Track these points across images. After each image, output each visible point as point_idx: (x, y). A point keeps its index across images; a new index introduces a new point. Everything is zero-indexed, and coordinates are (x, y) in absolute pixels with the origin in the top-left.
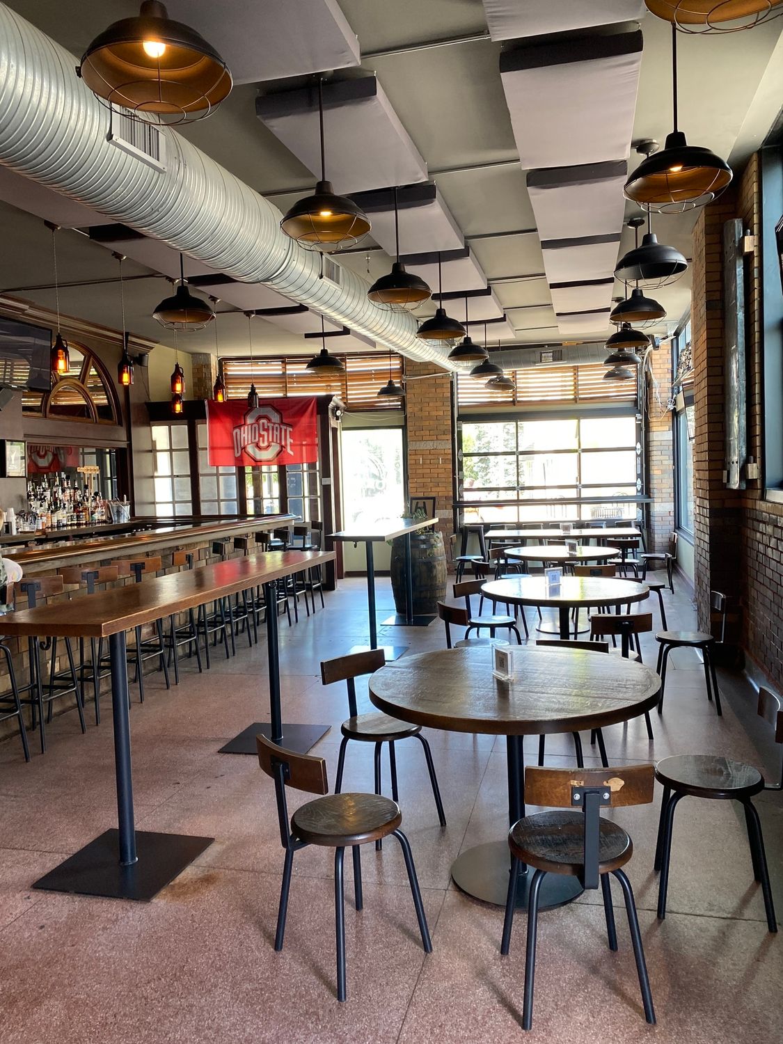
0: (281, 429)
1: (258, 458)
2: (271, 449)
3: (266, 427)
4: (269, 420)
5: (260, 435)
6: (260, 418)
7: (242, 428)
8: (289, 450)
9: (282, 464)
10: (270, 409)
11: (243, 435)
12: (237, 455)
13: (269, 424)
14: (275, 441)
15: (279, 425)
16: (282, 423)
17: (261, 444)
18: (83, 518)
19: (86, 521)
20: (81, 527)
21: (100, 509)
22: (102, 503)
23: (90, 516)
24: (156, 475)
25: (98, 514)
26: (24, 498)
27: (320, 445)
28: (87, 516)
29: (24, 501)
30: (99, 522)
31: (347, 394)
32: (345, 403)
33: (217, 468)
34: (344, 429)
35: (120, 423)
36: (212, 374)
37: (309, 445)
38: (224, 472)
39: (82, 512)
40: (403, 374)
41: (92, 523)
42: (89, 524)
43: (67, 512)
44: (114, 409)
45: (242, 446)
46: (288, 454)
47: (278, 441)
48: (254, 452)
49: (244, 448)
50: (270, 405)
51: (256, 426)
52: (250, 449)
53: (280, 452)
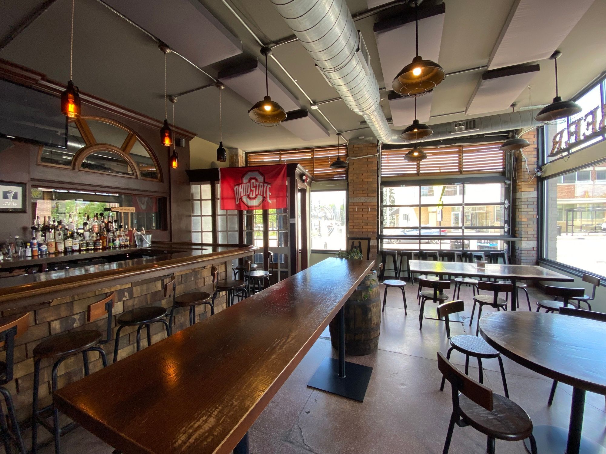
0: (264, 186)
1: (249, 205)
2: (256, 199)
3: (255, 185)
4: (257, 181)
5: (251, 190)
6: (251, 179)
7: (240, 186)
8: (268, 200)
9: (264, 209)
10: (257, 173)
11: (240, 190)
12: (237, 203)
13: (257, 183)
14: (260, 194)
15: (263, 183)
16: (265, 182)
17: (251, 196)
18: (99, 244)
19: (103, 247)
20: (99, 251)
21: (123, 237)
22: (127, 233)
23: (111, 242)
24: (193, 215)
25: (121, 241)
26: (29, 230)
27: (289, 197)
28: (105, 243)
29: (27, 232)
30: (120, 247)
31: (314, 171)
32: (313, 176)
33: (227, 211)
34: (312, 191)
35: (162, 181)
36: (239, 160)
37: (281, 197)
38: (230, 213)
39: (99, 240)
40: (347, 157)
41: (113, 248)
42: (108, 248)
43: (82, 240)
44: (158, 172)
45: (240, 197)
46: (268, 202)
47: (262, 194)
48: (247, 201)
49: (241, 199)
50: (258, 170)
51: (249, 184)
52: (245, 199)
53: (263, 201)
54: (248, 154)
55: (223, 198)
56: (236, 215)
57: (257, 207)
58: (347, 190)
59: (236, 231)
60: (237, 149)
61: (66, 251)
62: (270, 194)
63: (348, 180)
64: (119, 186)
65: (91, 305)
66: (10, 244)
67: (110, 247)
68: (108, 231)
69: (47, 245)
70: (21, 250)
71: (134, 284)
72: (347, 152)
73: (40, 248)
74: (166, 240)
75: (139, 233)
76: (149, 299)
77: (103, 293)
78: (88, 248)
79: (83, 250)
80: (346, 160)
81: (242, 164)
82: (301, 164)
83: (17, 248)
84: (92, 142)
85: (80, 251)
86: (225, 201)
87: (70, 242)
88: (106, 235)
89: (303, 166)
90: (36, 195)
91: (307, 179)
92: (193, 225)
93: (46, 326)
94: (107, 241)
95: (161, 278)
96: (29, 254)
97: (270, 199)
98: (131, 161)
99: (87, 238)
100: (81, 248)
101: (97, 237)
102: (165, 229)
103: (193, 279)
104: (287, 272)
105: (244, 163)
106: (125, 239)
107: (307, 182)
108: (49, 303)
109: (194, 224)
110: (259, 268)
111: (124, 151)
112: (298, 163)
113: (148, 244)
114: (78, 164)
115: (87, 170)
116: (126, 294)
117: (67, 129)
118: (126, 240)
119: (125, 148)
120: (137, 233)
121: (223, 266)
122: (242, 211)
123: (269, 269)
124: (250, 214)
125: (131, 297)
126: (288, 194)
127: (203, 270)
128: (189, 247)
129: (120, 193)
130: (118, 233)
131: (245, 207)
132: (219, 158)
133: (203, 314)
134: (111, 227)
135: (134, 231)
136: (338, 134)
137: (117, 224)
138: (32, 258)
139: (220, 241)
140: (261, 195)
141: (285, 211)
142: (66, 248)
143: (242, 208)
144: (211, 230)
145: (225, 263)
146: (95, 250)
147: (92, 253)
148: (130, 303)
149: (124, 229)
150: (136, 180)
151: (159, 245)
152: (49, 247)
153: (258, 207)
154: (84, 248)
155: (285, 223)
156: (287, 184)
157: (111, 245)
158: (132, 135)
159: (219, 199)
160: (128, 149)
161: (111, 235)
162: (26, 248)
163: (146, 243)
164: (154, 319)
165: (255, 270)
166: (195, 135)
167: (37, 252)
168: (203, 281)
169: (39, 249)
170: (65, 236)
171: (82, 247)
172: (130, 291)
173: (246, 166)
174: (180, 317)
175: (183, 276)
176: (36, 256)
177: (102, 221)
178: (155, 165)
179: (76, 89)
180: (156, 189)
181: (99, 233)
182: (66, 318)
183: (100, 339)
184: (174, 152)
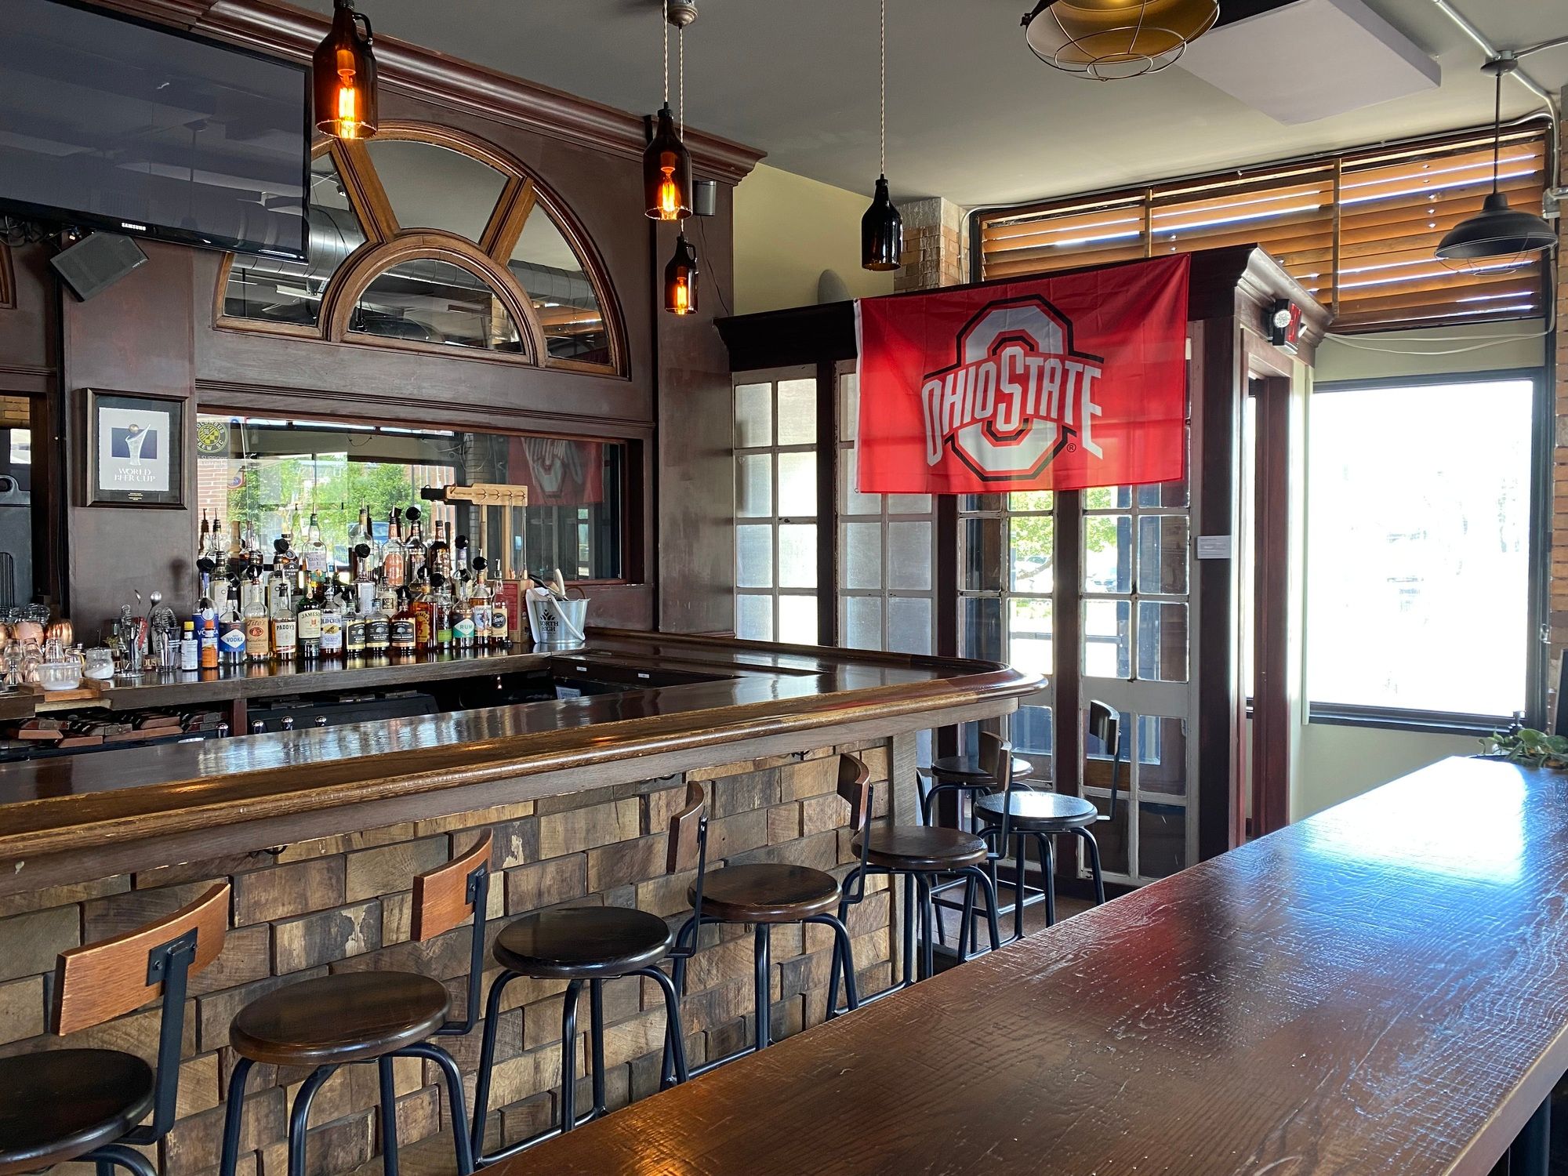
0: (1065, 373)
1: (990, 467)
2: (1026, 441)
3: (1020, 370)
4: (1031, 348)
5: (1002, 397)
6: (1003, 341)
7: (950, 378)
8: (1089, 442)
9: (1063, 487)
10: (1034, 311)
11: (949, 399)
12: (934, 459)
13: (1030, 360)
14: (1043, 412)
15: (1062, 359)
16: (1072, 352)
17: (1001, 426)
18: (406, 633)
19: (417, 643)
20: (404, 660)
21: (486, 606)
22: (499, 589)
23: (446, 625)
24: (740, 515)
25: (478, 622)
26: (190, 571)
27: (1198, 423)
28: (426, 629)
29: (186, 580)
30: (477, 646)
31: (1335, 279)
32: (1328, 306)
33: (884, 499)
34: (1320, 387)
35: (626, 371)
36: (943, 253)
37: (1157, 423)
38: (901, 510)
39: (407, 615)
40: (1548, 185)
41: (451, 648)
42: (433, 650)
43: (350, 616)
44: (612, 335)
45: (946, 431)
46: (1085, 451)
47: (1054, 415)
48: (980, 449)
49: (951, 439)
50: (1038, 297)
51: (991, 366)
52: (969, 441)
53: (1058, 448)
54: (981, 219)
55: (867, 442)
56: (922, 517)
57: (1029, 480)
58: (1543, 374)
59: (923, 594)
60: (932, 201)
61: (301, 659)
62: (1098, 411)
63: (1547, 317)
64: (472, 398)
65: (425, 878)
66: (136, 621)
67: (441, 646)
68: (437, 581)
69: (244, 628)
70: (166, 644)
71: (543, 807)
72: (1548, 158)
73: (224, 638)
74: (638, 627)
75: (542, 591)
76: (593, 873)
77: (442, 830)
78: (369, 645)
79: (353, 655)
80: (1538, 205)
81: (953, 271)
82: (1266, 246)
83: (155, 638)
84: (384, 226)
85: (343, 656)
86: (879, 450)
87: (314, 622)
88: (429, 599)
89: (1276, 258)
90: (212, 442)
91: (1296, 324)
92: (739, 561)
93: (261, 939)
94: (431, 624)
95: (642, 792)
96: (191, 662)
97: (1094, 436)
98: (516, 292)
99: (367, 608)
100: (349, 647)
101: (399, 604)
102: (635, 575)
103: (757, 802)
104: (1181, 810)
105: (966, 264)
106: (493, 615)
107: (1294, 339)
108: (276, 852)
109: (743, 558)
110: (1036, 782)
111: (489, 253)
112: (1255, 246)
113: (576, 637)
114: (342, 316)
115: (367, 337)
116: (516, 842)
117: (306, 184)
118: (497, 620)
119: (494, 240)
120: (534, 593)
121: (879, 754)
122: (954, 498)
123: (1082, 789)
124: (986, 514)
125: (533, 857)
126: (1195, 409)
127: (797, 766)
128: (721, 657)
129: (460, 429)
130: (466, 591)
131: (968, 479)
132: (870, 257)
133: (795, 965)
134: (443, 564)
135: (523, 584)
136: (1495, 66)
137: (464, 554)
138: (200, 678)
139: (851, 637)
140: (1048, 418)
141: (1175, 496)
142: (300, 643)
143: (956, 484)
144: (812, 582)
145: (889, 741)
146: (394, 654)
147: (381, 669)
148: (527, 881)
149: (490, 576)
150: (531, 373)
151: (615, 646)
152: (250, 636)
153: (1034, 476)
154: (358, 647)
155: (1174, 559)
156: (1188, 356)
157: (445, 636)
158: (521, 182)
159: (851, 444)
160: (503, 244)
161: (443, 598)
162: (182, 637)
163: (568, 633)
164: (625, 961)
165: (1024, 788)
166: (758, 156)
167: (213, 654)
168: (797, 816)
169: (222, 646)
170: (299, 598)
171: (352, 642)
172: (530, 830)
173: (975, 283)
174: (704, 963)
175: (720, 786)
176: (211, 669)
177: (415, 542)
178: (600, 306)
179: (360, 26)
180: (604, 409)
181: (404, 587)
182: (323, 914)
183: (444, 1016)
184: (681, 245)
